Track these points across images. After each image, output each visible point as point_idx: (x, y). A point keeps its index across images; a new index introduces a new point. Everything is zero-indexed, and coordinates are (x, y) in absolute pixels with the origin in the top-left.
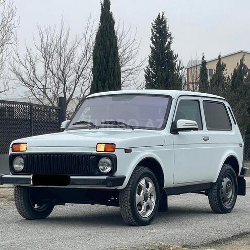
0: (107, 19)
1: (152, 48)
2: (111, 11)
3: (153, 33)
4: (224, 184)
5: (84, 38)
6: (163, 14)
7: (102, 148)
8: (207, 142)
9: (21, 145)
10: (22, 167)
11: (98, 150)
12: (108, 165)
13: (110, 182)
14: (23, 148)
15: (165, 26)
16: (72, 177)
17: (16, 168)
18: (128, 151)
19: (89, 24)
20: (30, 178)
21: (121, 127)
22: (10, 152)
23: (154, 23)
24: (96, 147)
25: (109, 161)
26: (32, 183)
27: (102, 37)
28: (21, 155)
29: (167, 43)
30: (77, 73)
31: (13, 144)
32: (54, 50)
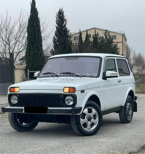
0: (34, 12)
1: (57, 27)
2: (36, 7)
3: (57, 19)
4: (127, 106)
5: (19, 21)
6: (62, 9)
7: (67, 90)
8: (120, 83)
9: (16, 88)
10: (16, 102)
11: (64, 91)
12: (71, 100)
13: (73, 111)
14: (17, 90)
15: (63, 15)
16: (49, 108)
17: (13, 102)
18: (83, 91)
19: (21, 14)
20: (23, 109)
21: (73, 76)
22: (9, 92)
23: (57, 14)
24: (63, 90)
25: (71, 98)
26: (24, 112)
27: (32, 21)
28: (16, 95)
29: (64, 24)
30: (16, 40)
31: (10, 88)
32: (3, 27)
